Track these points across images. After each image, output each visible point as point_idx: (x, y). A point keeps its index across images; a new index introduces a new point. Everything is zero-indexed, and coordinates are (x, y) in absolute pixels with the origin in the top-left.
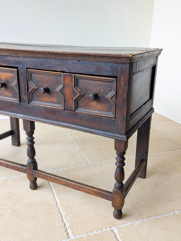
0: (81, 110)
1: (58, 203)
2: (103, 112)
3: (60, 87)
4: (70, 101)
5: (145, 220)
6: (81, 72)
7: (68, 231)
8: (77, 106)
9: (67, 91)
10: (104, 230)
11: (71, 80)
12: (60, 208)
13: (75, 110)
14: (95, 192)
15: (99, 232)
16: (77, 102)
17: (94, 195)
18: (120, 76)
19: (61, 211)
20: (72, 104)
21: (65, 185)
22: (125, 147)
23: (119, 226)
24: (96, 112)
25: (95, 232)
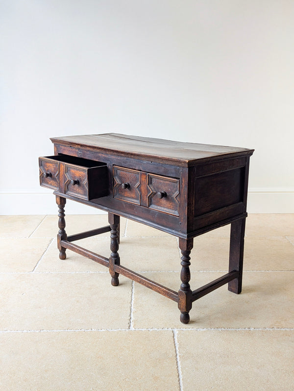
0: (154, 207)
1: (133, 301)
2: (171, 211)
3: (138, 184)
4: (145, 197)
5: (213, 329)
6: (153, 172)
7: (131, 324)
8: (150, 203)
9: (143, 188)
10: (166, 329)
11: (146, 178)
12: (132, 305)
13: (149, 206)
14: (164, 291)
15: (160, 329)
16: (150, 199)
17: (163, 294)
18: (182, 178)
19: (132, 308)
20: (146, 200)
21: (140, 282)
22: (187, 246)
23: (182, 329)
24: (165, 209)
25: (156, 329)
